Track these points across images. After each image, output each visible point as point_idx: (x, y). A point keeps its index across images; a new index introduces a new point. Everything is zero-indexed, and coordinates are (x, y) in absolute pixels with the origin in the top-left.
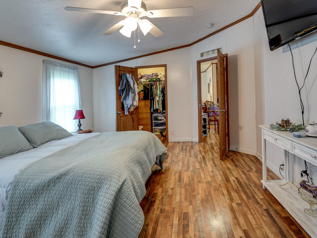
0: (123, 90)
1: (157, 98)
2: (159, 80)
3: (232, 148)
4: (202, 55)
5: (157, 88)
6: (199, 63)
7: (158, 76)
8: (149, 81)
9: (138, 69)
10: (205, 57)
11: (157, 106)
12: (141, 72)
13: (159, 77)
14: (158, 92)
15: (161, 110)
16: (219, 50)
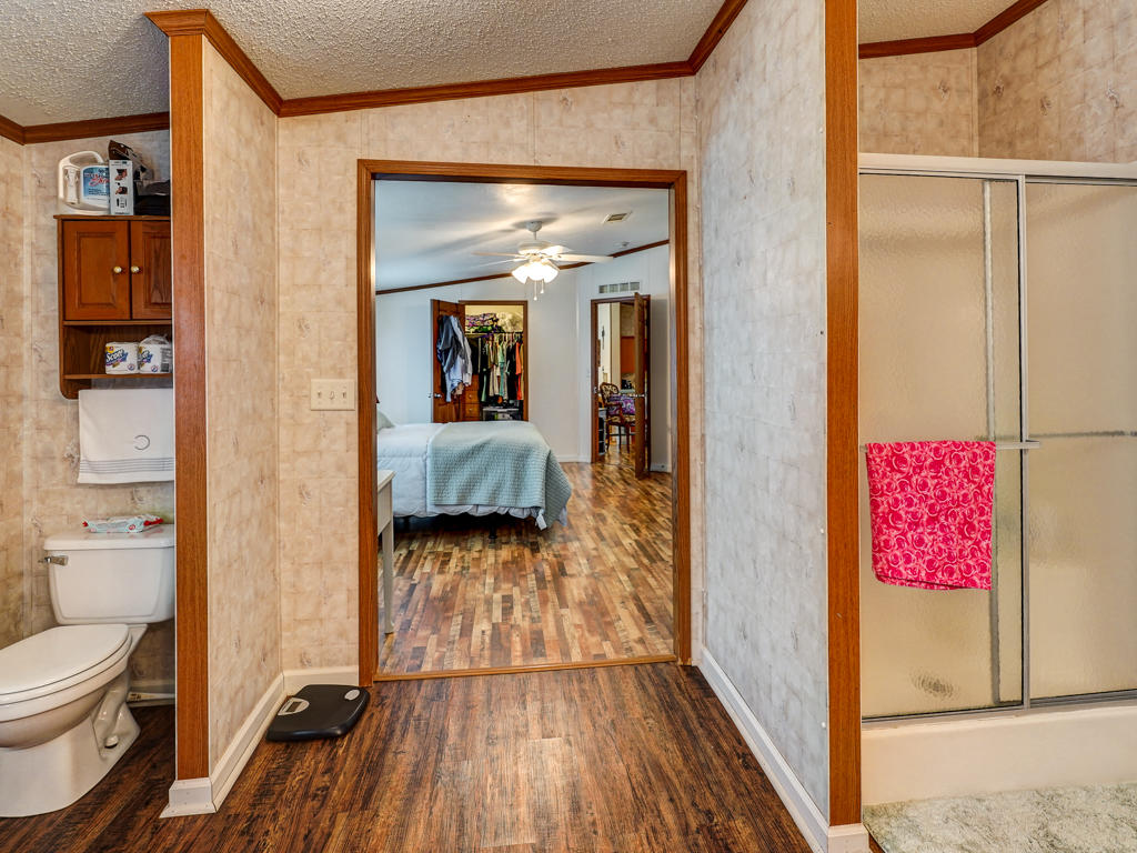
0: (447, 352)
1: (497, 372)
2: (499, 330)
3: (654, 467)
4: (602, 289)
5: (495, 349)
6: (595, 304)
7: (497, 320)
8: (476, 331)
9: (467, 307)
10: (608, 295)
11: (496, 389)
12: (471, 311)
13: (499, 324)
14: (500, 358)
15: (506, 398)
16: (635, 285)
